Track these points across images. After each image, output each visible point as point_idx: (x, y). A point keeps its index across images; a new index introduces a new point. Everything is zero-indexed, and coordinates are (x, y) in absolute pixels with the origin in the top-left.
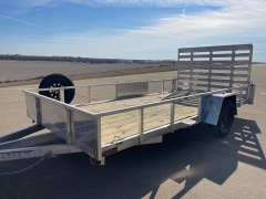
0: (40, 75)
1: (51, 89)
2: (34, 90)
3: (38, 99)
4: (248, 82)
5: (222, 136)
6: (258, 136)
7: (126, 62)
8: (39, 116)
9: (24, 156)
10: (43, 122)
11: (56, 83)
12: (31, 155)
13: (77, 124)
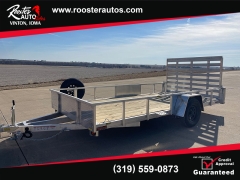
0: (61, 78)
1: (68, 89)
2: (57, 89)
3: (59, 95)
4: (220, 86)
5: (191, 126)
6: (220, 128)
7: (134, 67)
8: (60, 106)
9: (50, 129)
10: (63, 111)
11: (72, 85)
12: (55, 129)
13: (83, 113)
